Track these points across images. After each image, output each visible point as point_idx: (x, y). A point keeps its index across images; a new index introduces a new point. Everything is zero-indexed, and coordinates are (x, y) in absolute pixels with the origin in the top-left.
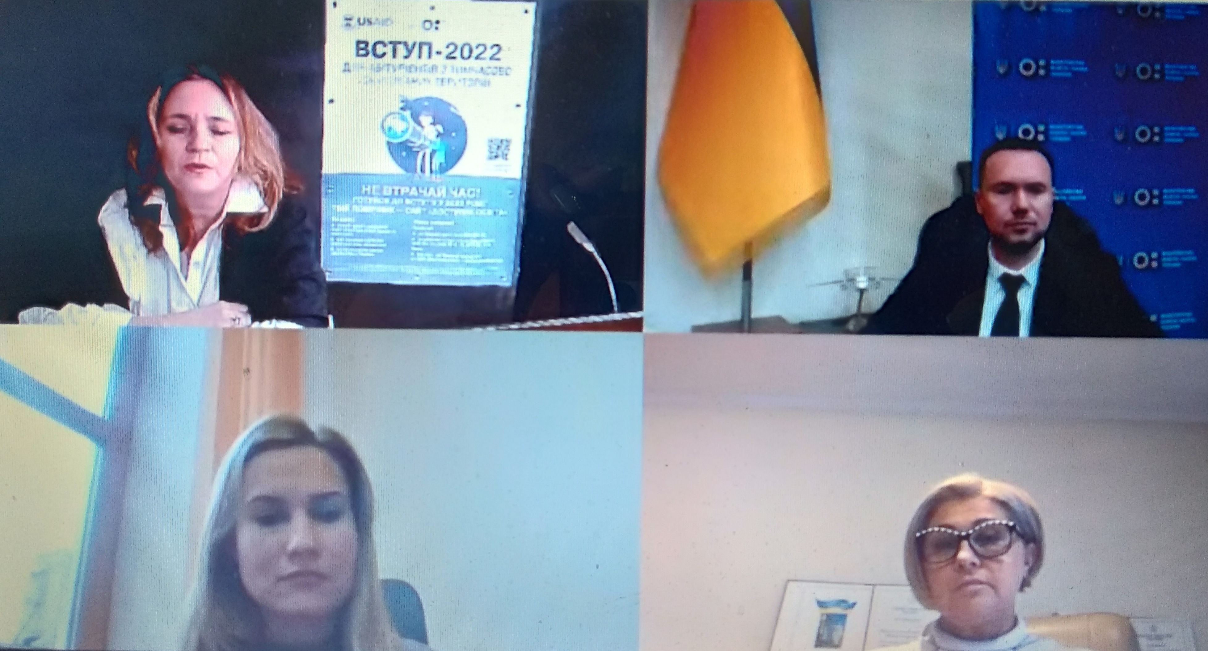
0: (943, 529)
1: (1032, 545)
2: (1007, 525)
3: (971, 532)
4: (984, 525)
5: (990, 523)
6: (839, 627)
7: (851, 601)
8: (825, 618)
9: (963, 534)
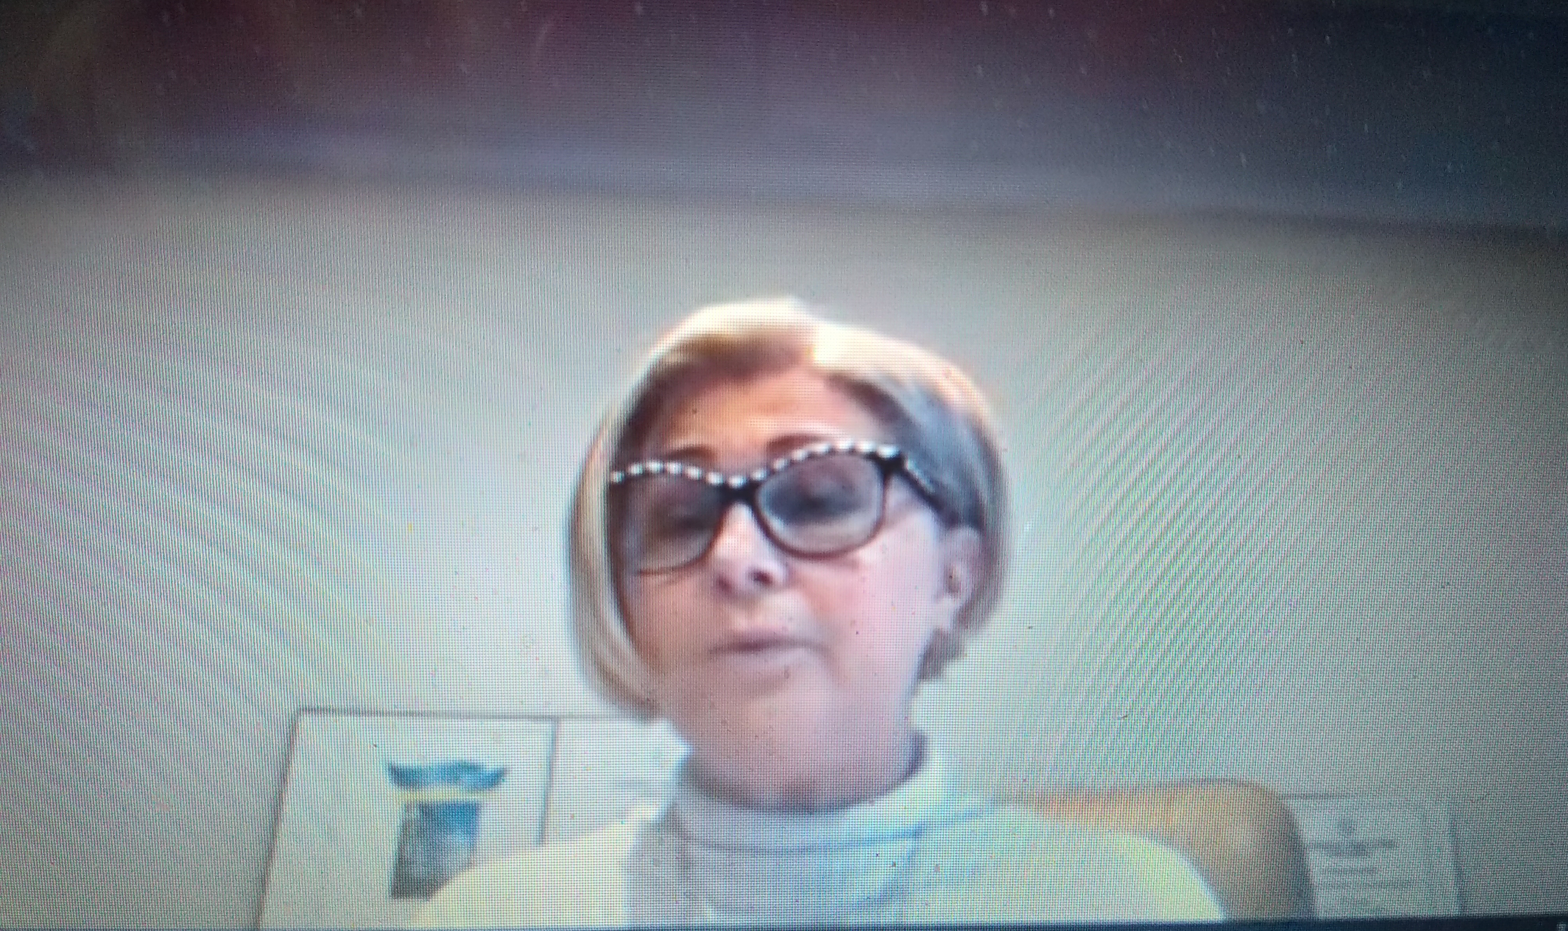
0: (674, 468)
1: (965, 535)
2: (873, 457)
3: (759, 475)
4: (799, 454)
5: (821, 448)
6: (458, 839)
7: (491, 765)
8: (415, 814)
9: (737, 481)
